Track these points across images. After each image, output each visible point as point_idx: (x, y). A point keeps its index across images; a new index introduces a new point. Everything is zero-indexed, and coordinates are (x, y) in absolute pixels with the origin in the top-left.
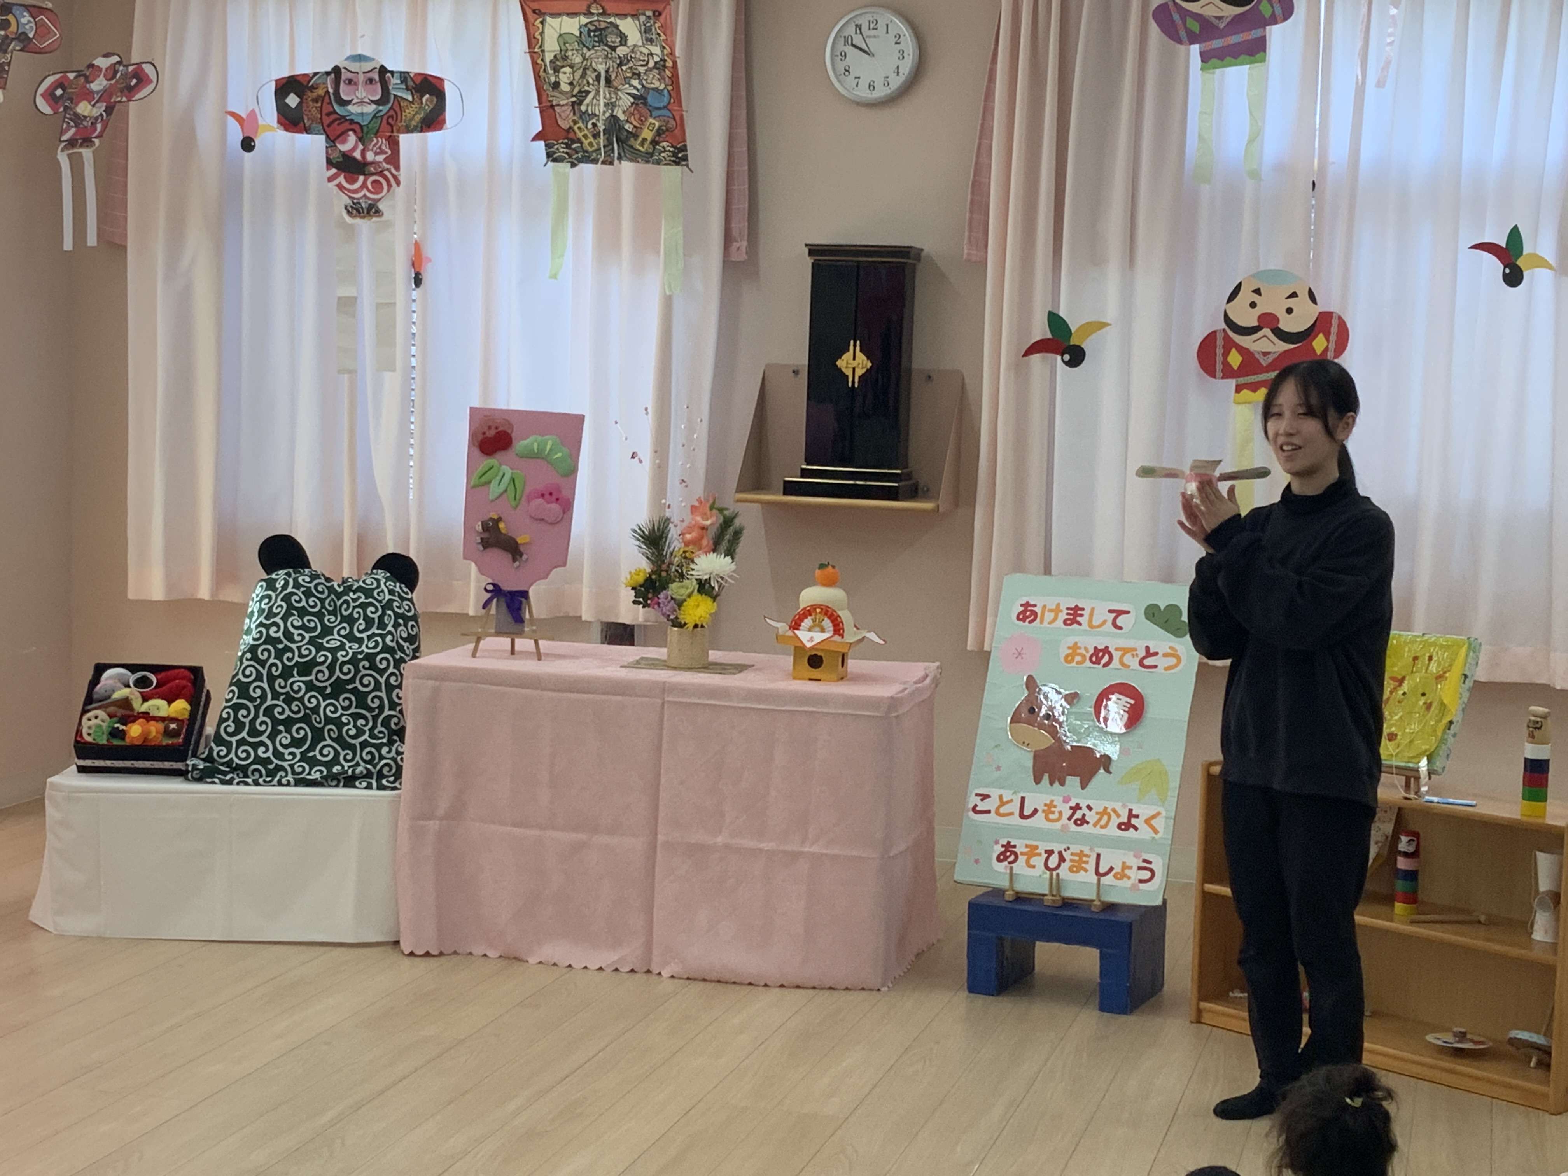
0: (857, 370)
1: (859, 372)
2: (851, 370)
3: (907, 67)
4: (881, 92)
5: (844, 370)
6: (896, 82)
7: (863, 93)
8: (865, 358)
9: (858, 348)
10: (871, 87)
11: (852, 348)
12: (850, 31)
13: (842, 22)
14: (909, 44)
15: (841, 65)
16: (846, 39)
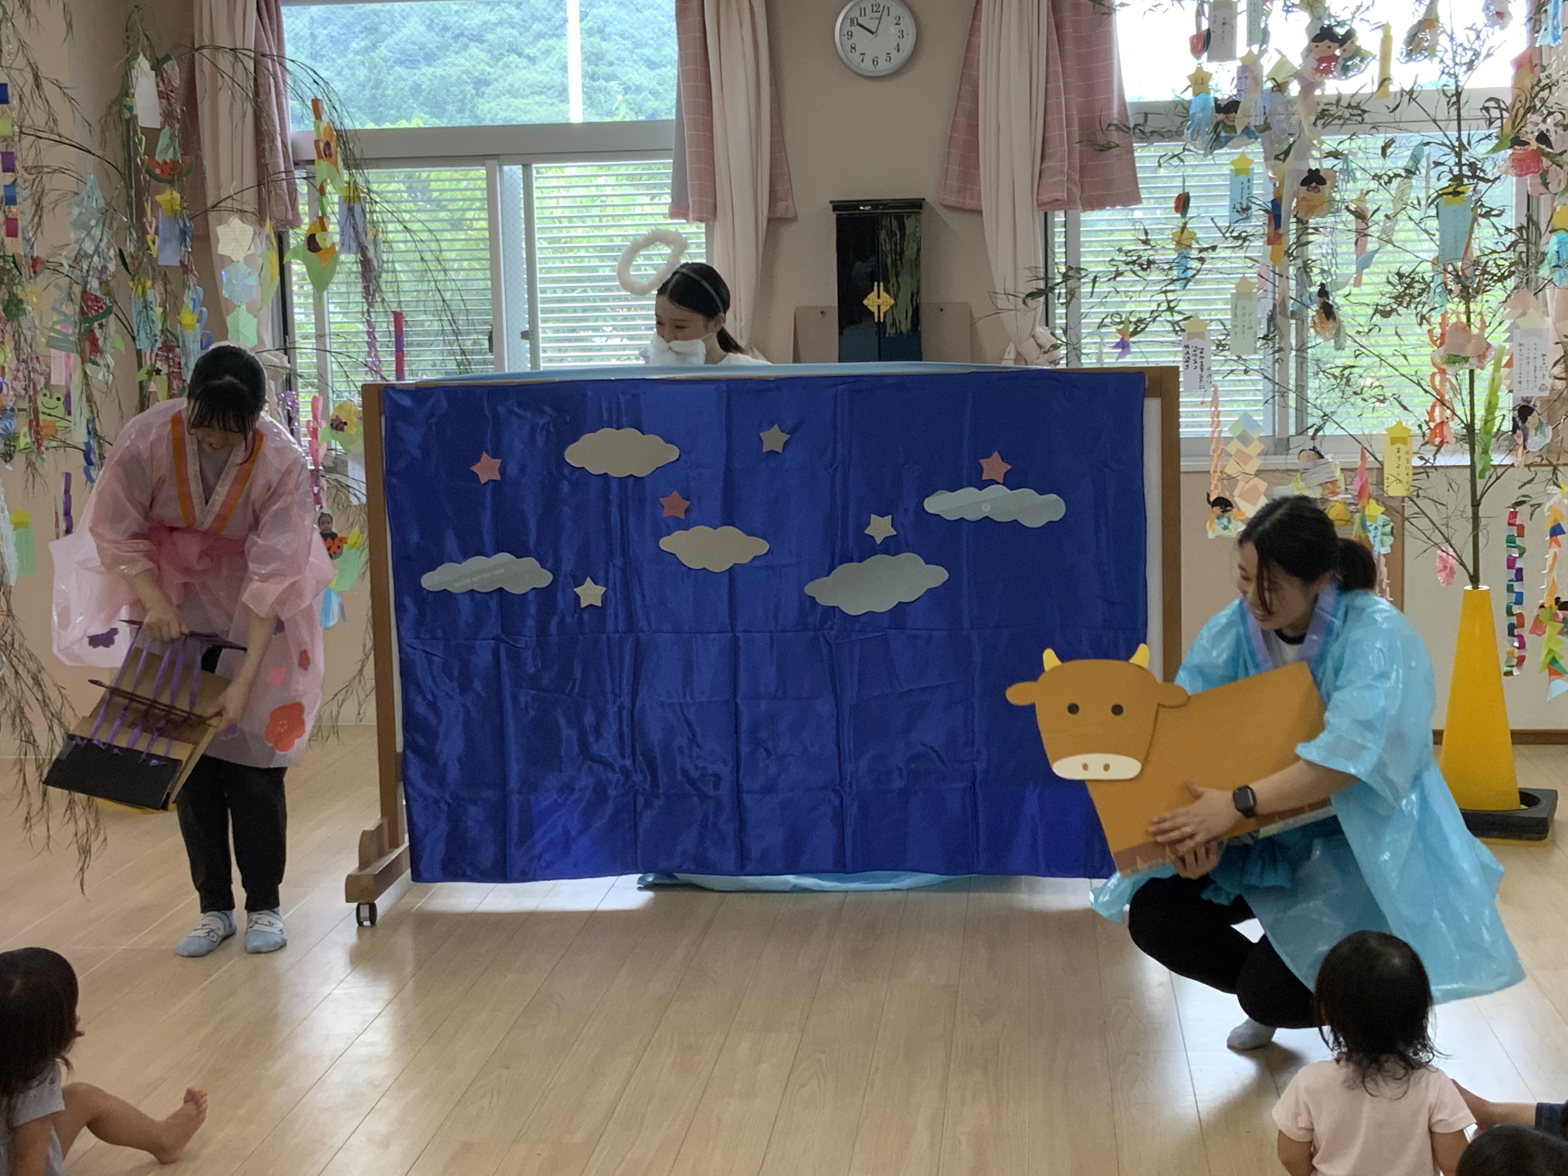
0: (881, 307)
1: (884, 309)
2: (877, 308)
3: (907, 44)
4: (884, 67)
5: (870, 308)
6: (898, 59)
7: (867, 67)
8: (888, 296)
9: (882, 289)
10: (875, 61)
11: (876, 288)
12: (856, 13)
13: (849, 6)
14: (908, 25)
15: (848, 43)
16: (852, 20)
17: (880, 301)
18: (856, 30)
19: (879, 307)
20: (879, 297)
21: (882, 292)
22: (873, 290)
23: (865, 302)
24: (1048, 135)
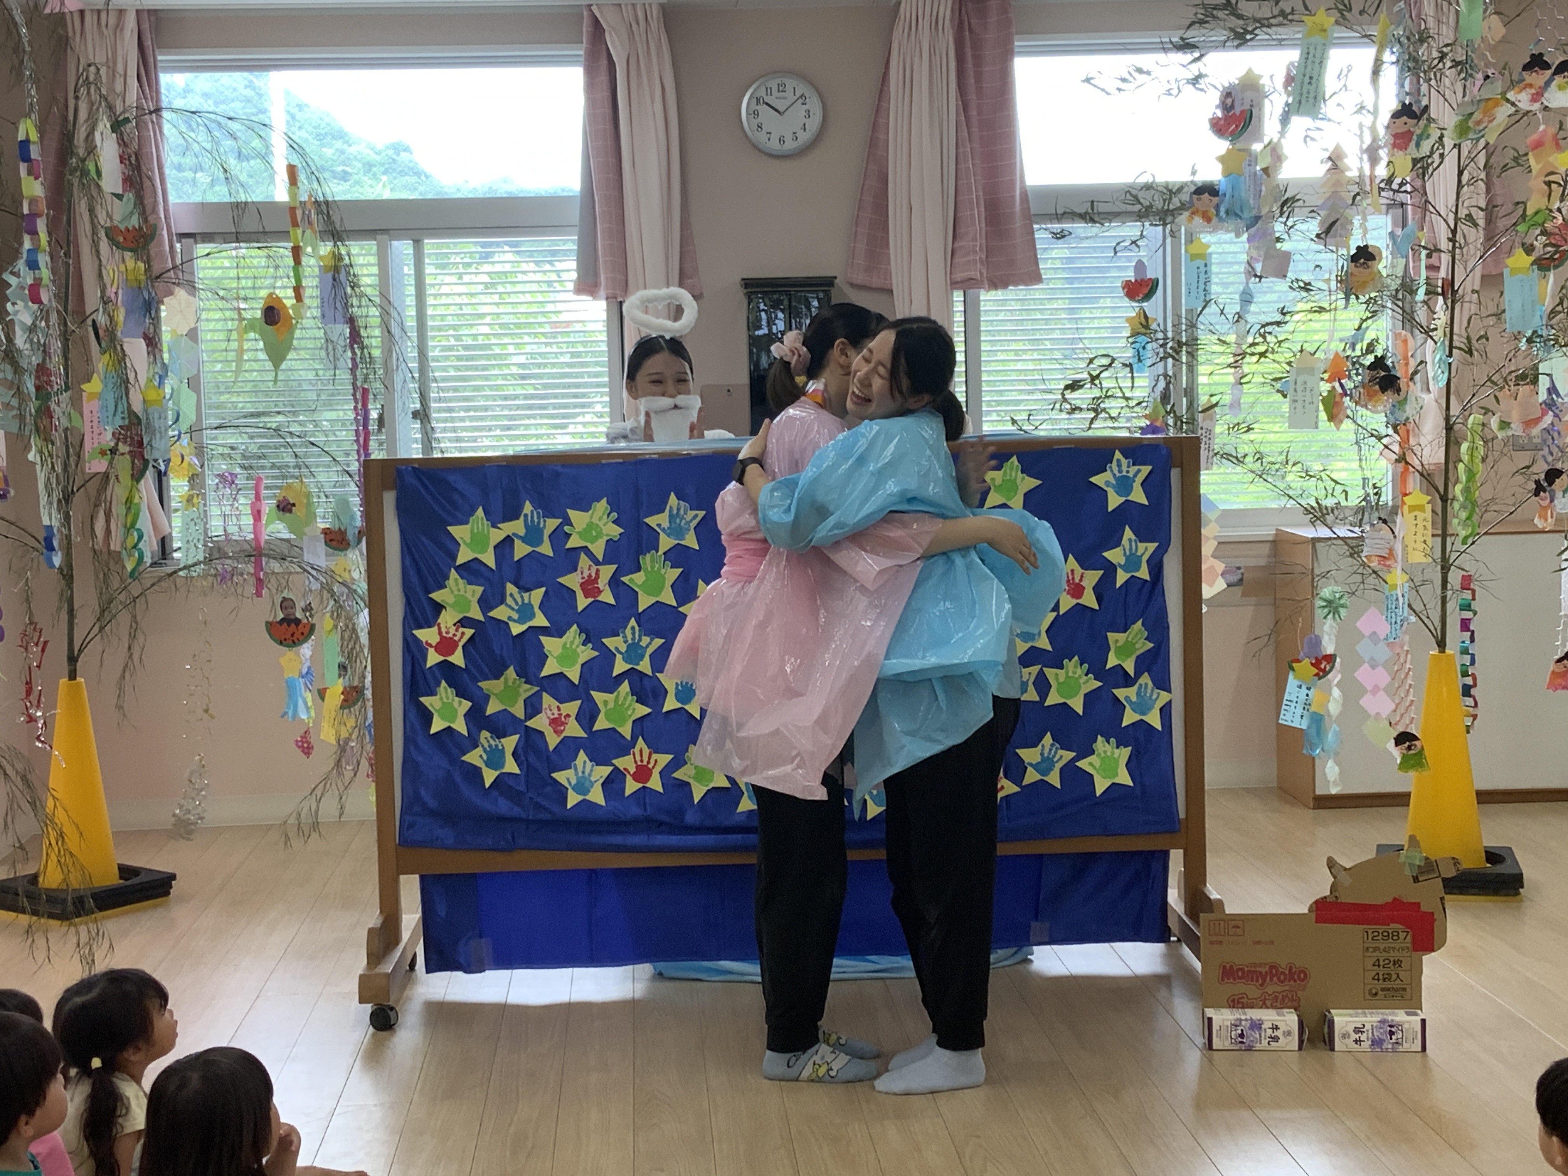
3: (814, 123)
4: (790, 145)
6: (804, 137)
7: (774, 145)
10: (781, 140)
12: (762, 93)
13: (755, 86)
14: (814, 104)
15: (755, 122)
16: (758, 100)
18: (763, 109)
24: (958, 215)
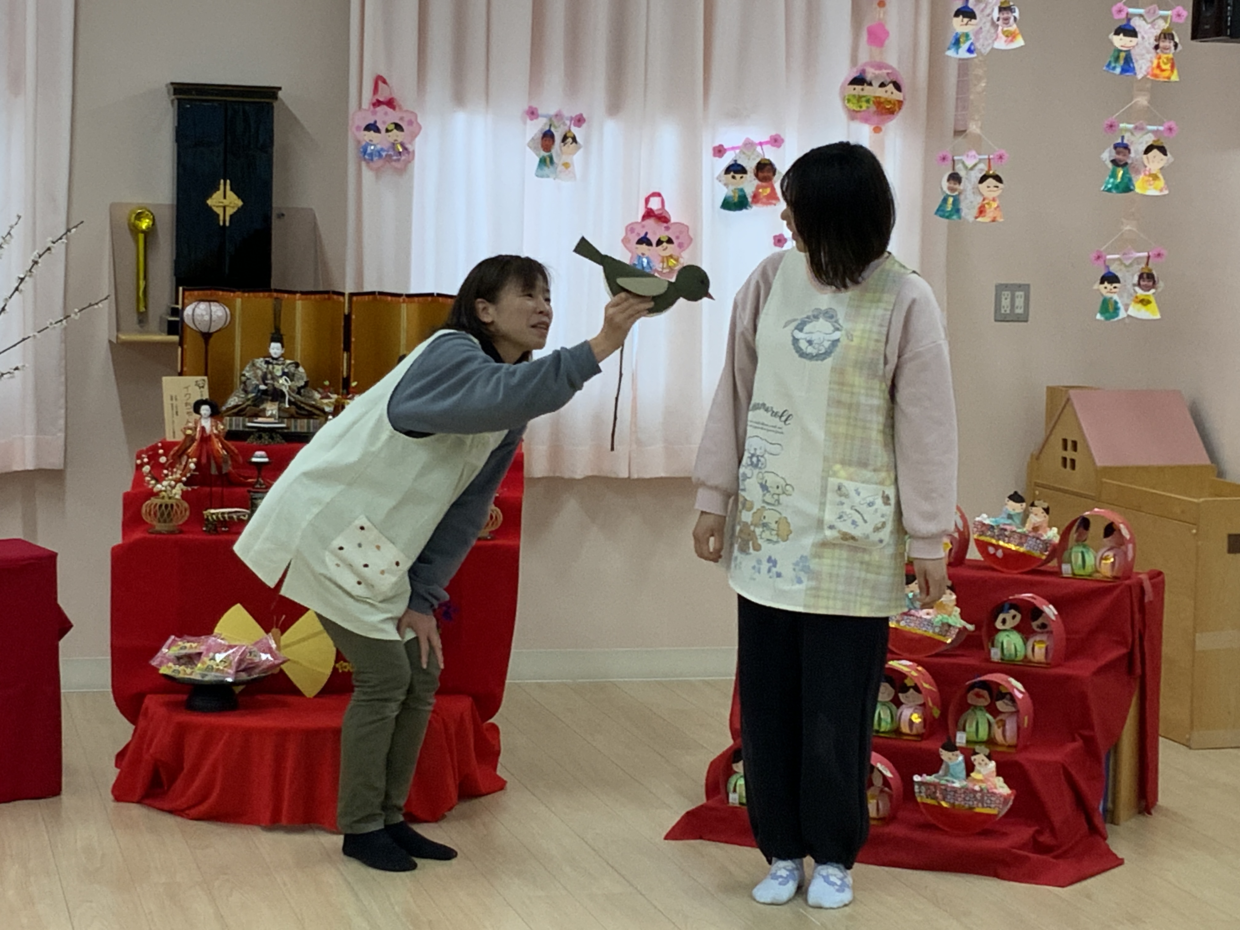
0: (227, 209)
1: (230, 211)
2: (222, 209)
5: (215, 209)
8: (235, 197)
9: (228, 187)
11: (222, 187)
17: (226, 202)
19: (224, 208)
20: (225, 197)
21: (229, 193)
22: (218, 189)
23: (209, 202)
